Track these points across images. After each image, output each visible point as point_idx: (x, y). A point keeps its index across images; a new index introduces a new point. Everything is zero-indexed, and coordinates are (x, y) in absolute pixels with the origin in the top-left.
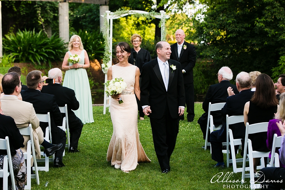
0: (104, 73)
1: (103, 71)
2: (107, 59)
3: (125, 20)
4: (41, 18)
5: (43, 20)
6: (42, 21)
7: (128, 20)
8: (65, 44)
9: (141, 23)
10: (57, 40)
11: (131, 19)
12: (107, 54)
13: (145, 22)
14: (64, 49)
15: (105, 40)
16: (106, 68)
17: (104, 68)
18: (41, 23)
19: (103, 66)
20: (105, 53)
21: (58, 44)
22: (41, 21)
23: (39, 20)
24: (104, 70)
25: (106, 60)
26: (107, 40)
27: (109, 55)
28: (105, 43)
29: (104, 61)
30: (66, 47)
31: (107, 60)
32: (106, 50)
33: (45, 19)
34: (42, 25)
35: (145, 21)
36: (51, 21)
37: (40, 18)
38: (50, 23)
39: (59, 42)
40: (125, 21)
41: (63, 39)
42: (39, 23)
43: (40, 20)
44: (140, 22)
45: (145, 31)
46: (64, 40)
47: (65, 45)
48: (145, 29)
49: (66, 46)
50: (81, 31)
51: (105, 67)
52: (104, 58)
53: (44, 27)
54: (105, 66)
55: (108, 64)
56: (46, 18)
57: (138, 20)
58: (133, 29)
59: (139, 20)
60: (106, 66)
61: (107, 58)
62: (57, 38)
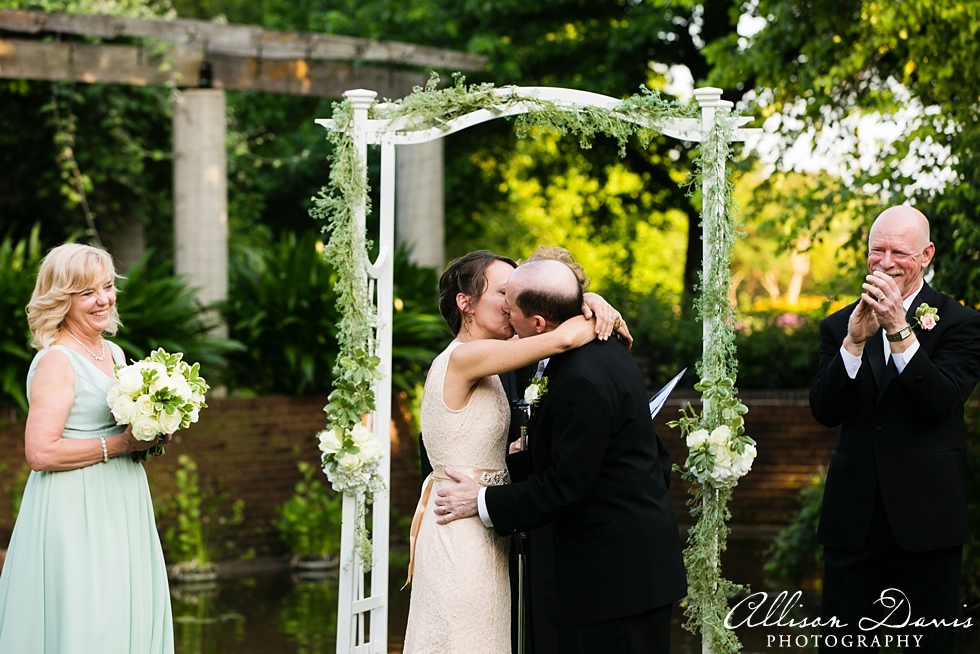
0: (335, 487)
1: (331, 478)
2: (352, 401)
3: (535, 195)
4: (77, 172)
5: (85, 181)
6: (82, 187)
7: (551, 190)
8: (204, 310)
9: (617, 208)
10: (157, 285)
11: (565, 188)
12: (354, 365)
13: (638, 202)
14: (200, 338)
16: (347, 460)
17: (331, 458)
18: (76, 198)
19: (327, 445)
20: (343, 362)
21: (167, 308)
22: (78, 190)
23: (66, 182)
24: (333, 471)
25: (345, 404)
26: (349, 277)
27: (366, 371)
29: (334, 412)
30: (207, 325)
31: (351, 407)
32: (348, 342)
33: (102, 178)
34: (79, 206)
35: (634, 196)
36: (139, 190)
37: (72, 174)
38: (136, 198)
39: (168, 301)
40: (540, 200)
41: (194, 284)
42: (66, 198)
43: (72, 181)
44: (610, 201)
45: (634, 246)
46: (195, 290)
47: (202, 317)
48: (633, 234)
49: (208, 320)
50: (293, 240)
51: (343, 450)
52: (336, 393)
53: (90, 216)
54: (338, 444)
55: (358, 433)
56: (110, 171)
57: (602, 194)
58: (573, 239)
59: (608, 195)
60: (349, 445)
61: (351, 390)
62: (161, 277)
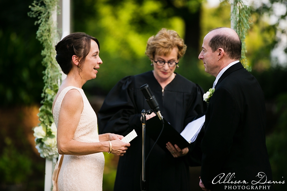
0: (41, 156)
1: (40, 151)
12: (52, 93)
15: (43, 49)
16: (48, 142)
17: (40, 141)
19: (38, 134)
20: (46, 91)
24: (41, 147)
28: (45, 56)
29: (42, 117)
32: (49, 81)
51: (46, 136)
52: (43, 107)
54: (44, 133)
55: (54, 128)
60: (49, 134)
